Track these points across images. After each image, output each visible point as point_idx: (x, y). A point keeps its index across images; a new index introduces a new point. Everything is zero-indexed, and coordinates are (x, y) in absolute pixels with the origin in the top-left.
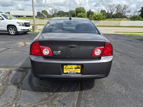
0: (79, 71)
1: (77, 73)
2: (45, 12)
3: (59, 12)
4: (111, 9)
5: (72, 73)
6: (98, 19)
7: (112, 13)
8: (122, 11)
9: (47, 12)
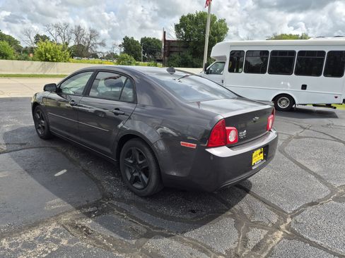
1: (262, 160)
4: (62, 34)
5: (258, 162)
6: (52, 58)
7: (67, 44)
8: (89, 43)
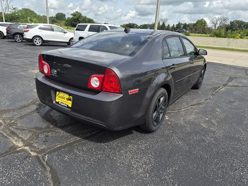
0: (70, 104)
1: (68, 107)
2: (202, 23)
3: (232, 23)
5: (63, 104)
9: (205, 23)
